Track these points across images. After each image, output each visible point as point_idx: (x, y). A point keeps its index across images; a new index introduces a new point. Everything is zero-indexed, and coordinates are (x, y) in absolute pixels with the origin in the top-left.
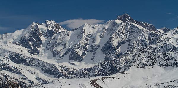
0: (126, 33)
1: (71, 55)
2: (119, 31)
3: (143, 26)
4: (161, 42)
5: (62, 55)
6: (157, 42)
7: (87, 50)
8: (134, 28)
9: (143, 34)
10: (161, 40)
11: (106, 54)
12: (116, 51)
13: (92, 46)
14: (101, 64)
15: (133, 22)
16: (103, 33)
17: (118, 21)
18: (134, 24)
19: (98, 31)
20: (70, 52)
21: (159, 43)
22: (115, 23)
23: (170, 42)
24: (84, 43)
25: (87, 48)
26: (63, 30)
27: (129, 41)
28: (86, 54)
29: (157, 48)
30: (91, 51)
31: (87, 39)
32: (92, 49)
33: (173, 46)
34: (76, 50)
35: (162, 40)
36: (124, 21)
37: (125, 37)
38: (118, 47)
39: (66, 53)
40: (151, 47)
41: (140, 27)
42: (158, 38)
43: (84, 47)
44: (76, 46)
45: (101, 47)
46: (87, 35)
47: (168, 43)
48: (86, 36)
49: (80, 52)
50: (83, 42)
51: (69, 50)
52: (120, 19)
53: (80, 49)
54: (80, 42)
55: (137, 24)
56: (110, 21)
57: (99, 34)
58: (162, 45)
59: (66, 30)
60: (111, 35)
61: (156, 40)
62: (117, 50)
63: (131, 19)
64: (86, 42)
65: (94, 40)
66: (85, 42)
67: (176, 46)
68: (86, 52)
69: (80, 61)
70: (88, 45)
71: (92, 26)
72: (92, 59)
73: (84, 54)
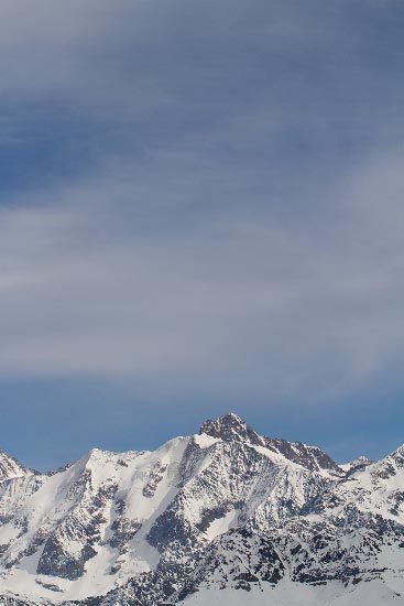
0: (231, 477)
1: (44, 557)
2: (205, 473)
3: (289, 455)
4: (336, 505)
5: (14, 556)
6: (324, 504)
7: (99, 538)
8: (256, 461)
9: (287, 483)
10: (339, 499)
11: (161, 551)
12: (194, 541)
13: (115, 525)
14: (134, 585)
15: (255, 441)
16: (153, 481)
17: (204, 440)
18: (259, 449)
19: (137, 475)
20: (41, 548)
21: (332, 507)
22: (192, 448)
23: (369, 505)
24: (90, 518)
25: (98, 532)
26: (20, 473)
27: (239, 505)
28: (96, 553)
29: (324, 525)
30: (113, 543)
31: (98, 503)
32: (117, 534)
33: (378, 516)
34: (61, 540)
35: (341, 498)
36: (226, 438)
37: (226, 493)
38: (203, 527)
39: (30, 552)
40: (304, 522)
41: (277, 457)
42: (326, 492)
43: (90, 530)
44: (63, 525)
45: (147, 530)
46: (100, 490)
47: (360, 508)
48: (95, 493)
49: (73, 547)
50: (87, 513)
51: (39, 542)
52: (212, 433)
53: (77, 537)
54: (77, 511)
55: (268, 447)
56: (176, 441)
57: (141, 484)
58: (341, 516)
59: (30, 474)
60: (181, 485)
61: (319, 499)
62: (199, 539)
63: (249, 433)
64: (95, 514)
65: (121, 505)
66: (91, 511)
67: (387, 516)
68: (96, 547)
69: (72, 578)
70: (104, 522)
71: (115, 458)
72: (114, 571)
73: (89, 553)
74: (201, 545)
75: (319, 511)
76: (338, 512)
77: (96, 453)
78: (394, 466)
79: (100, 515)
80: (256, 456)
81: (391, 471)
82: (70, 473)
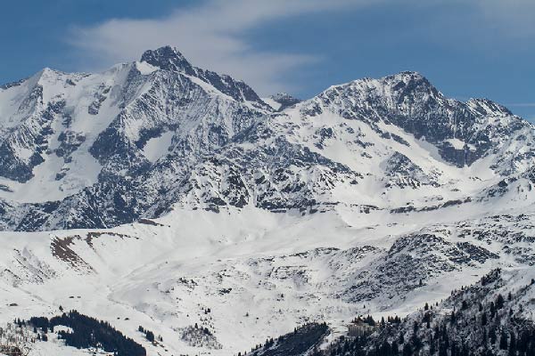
0: (168, 102)
2: (146, 96)
3: (219, 86)
4: (269, 136)
6: (258, 135)
7: (46, 147)
8: (191, 90)
9: (217, 111)
10: (271, 131)
11: (102, 163)
12: (133, 156)
13: (62, 137)
14: (88, 193)
15: (190, 72)
16: (97, 100)
17: (145, 68)
18: (193, 79)
19: (86, 95)
21: (264, 138)
22: (134, 73)
23: (297, 137)
24: (39, 128)
25: (46, 142)
27: (174, 127)
28: (44, 161)
29: (257, 153)
30: (59, 153)
31: (47, 116)
32: (63, 145)
33: (306, 149)
34: (14, 146)
35: (274, 130)
36: (164, 67)
37: (162, 117)
38: (140, 144)
40: (240, 149)
41: (208, 87)
42: (260, 124)
43: (39, 140)
44: (16, 133)
45: (89, 143)
46: (49, 104)
47: (289, 139)
48: (45, 107)
49: (24, 154)
50: (36, 123)
52: (153, 62)
53: (27, 145)
54: (28, 123)
55: (200, 77)
56: (120, 67)
57: (87, 102)
58: (273, 146)
60: (123, 106)
61: (253, 130)
62: (137, 154)
64: (45, 125)
65: (68, 119)
66: (41, 124)
67: (313, 149)
68: (44, 155)
69: (22, 181)
70: (51, 133)
71: (64, 77)
72: (59, 177)
73: (37, 160)
74: (138, 160)
75: (253, 140)
76: (270, 143)
77: (47, 71)
78: (321, 106)
79: (48, 127)
80: (193, 86)
81: (317, 110)
82: (24, 89)
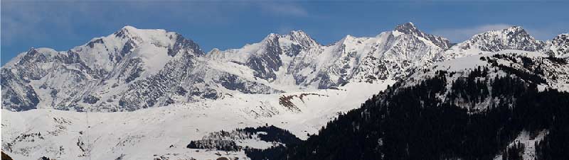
0: (406, 50)
1: (322, 82)
2: (395, 47)
3: (435, 42)
5: (309, 81)
7: (346, 75)
8: (418, 43)
15: (420, 35)
17: (396, 33)
18: (420, 38)
19: (366, 47)
20: (320, 78)
22: (391, 36)
24: (343, 65)
25: (346, 72)
31: (347, 59)
34: (329, 74)
36: (406, 32)
39: (315, 80)
41: (428, 42)
43: (343, 71)
44: (331, 68)
46: (349, 53)
48: (346, 55)
49: (334, 78)
50: (342, 63)
51: (319, 75)
52: (400, 30)
53: (336, 74)
54: (337, 63)
55: (426, 38)
56: (384, 33)
57: (367, 51)
59: (319, 45)
60: (384, 53)
63: (417, 31)
64: (346, 64)
65: (358, 60)
66: (344, 63)
70: (349, 68)
71: (357, 39)
77: (348, 36)
78: (470, 45)
79: (348, 65)
80: (418, 41)
81: (468, 46)
82: (336, 46)
